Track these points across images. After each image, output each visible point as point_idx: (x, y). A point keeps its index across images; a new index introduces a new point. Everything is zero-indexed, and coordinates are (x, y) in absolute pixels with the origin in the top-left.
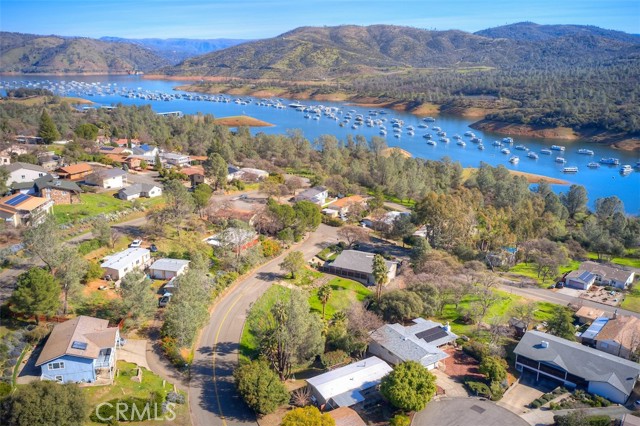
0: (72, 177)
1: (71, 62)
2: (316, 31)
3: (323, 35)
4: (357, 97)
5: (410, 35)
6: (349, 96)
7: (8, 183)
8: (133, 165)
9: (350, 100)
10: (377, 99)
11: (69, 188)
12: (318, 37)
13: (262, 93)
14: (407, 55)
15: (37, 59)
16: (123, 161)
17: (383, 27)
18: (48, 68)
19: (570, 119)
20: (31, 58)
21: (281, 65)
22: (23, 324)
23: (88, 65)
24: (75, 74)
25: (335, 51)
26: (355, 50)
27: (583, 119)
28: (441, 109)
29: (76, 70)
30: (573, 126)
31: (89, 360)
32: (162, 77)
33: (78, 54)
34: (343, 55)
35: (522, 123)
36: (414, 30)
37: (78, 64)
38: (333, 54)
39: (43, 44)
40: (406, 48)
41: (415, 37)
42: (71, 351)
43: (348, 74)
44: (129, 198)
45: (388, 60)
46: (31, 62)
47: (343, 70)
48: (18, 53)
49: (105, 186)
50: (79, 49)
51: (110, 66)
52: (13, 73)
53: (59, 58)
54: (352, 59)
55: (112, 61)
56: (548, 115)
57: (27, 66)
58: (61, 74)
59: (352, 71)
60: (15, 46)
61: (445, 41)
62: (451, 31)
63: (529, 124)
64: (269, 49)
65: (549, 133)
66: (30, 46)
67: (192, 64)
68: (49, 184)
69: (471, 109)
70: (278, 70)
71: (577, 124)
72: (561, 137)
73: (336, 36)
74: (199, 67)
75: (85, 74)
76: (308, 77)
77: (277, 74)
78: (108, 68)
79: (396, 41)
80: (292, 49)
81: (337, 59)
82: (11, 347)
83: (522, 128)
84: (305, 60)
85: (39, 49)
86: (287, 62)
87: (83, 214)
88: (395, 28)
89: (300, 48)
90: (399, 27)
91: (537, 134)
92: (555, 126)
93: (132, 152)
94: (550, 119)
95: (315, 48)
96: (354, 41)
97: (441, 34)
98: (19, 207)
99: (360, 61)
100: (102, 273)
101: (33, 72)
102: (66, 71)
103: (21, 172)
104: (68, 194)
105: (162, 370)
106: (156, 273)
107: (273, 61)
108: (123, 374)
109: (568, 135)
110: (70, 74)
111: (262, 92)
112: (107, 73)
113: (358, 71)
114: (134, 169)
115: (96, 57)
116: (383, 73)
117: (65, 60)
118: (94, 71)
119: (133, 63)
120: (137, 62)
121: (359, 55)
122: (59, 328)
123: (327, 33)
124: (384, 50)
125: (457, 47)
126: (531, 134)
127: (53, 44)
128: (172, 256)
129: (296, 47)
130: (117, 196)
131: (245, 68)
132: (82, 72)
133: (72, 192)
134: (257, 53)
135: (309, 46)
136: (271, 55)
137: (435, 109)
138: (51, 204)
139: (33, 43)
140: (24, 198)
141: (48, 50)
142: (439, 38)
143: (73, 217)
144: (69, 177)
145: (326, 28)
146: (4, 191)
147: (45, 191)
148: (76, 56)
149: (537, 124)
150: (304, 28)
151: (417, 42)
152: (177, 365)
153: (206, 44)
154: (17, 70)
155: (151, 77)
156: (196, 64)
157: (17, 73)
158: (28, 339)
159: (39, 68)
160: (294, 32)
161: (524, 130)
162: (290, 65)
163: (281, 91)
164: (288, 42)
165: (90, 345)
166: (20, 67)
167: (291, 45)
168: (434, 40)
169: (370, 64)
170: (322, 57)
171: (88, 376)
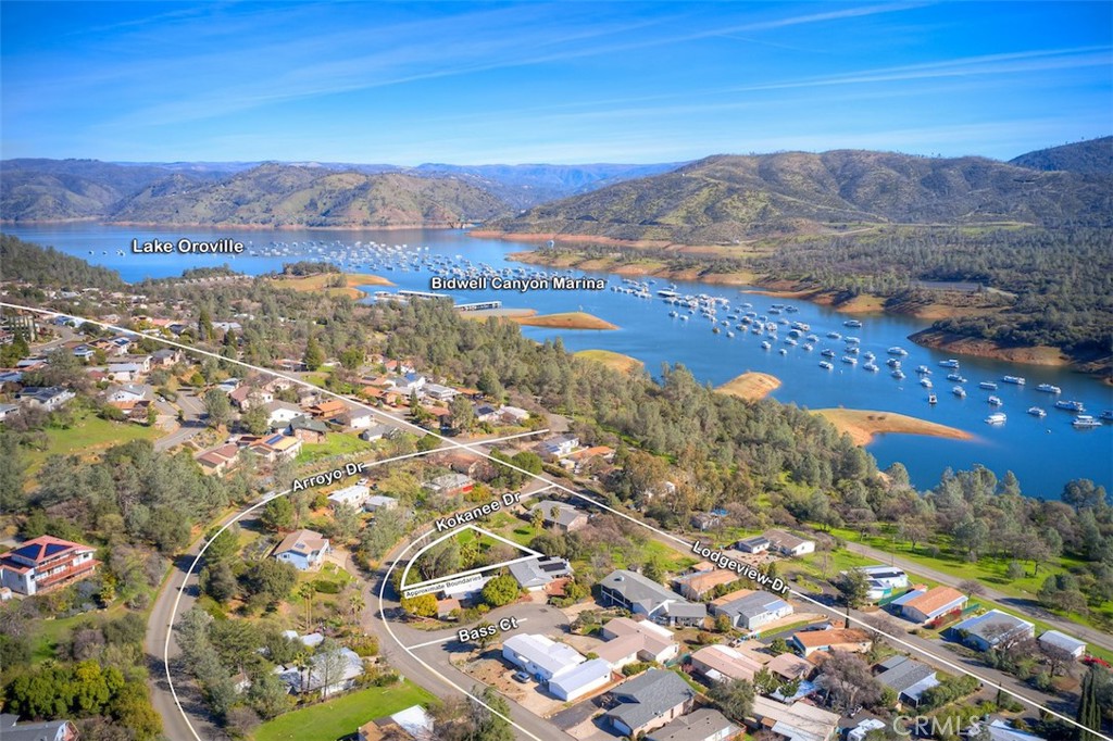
0: (326, 415)
1: (373, 211)
2: (736, 161)
3: (747, 169)
4: (768, 280)
5: (894, 168)
6: (757, 276)
7: (270, 422)
8: (388, 401)
9: (757, 285)
10: (796, 283)
11: (319, 429)
12: (739, 172)
13: (629, 270)
14: (885, 200)
15: (326, 208)
16: (380, 396)
17: (848, 153)
18: (342, 220)
19: (1058, 334)
20: (320, 205)
21: (673, 219)
22: (269, 532)
23: (396, 214)
24: (377, 227)
25: (761, 195)
26: (795, 194)
27: (1079, 334)
28: (887, 305)
29: (380, 223)
30: (1061, 345)
31: (305, 555)
32: (497, 233)
33: (383, 199)
34: (774, 202)
35: (983, 337)
36: (902, 157)
37: (382, 213)
38: (760, 200)
39: (337, 183)
40: (884, 189)
41: (902, 170)
42: (294, 548)
43: (777, 234)
44: (371, 439)
45: (851, 209)
46: (319, 210)
47: (771, 227)
48: (304, 197)
49: (353, 426)
50: (384, 191)
51: (426, 215)
52: (295, 226)
53: (356, 204)
54: (790, 207)
55: (430, 208)
56: (1025, 327)
57: (315, 217)
58: (357, 229)
59: (784, 229)
60: (300, 188)
61: (954, 177)
62: (966, 159)
63: (993, 339)
64: (658, 191)
65: (1020, 355)
66: (321, 187)
67: (543, 214)
68: (302, 425)
69: (932, 306)
70: (669, 227)
71: (1068, 342)
72: (1038, 362)
73: (767, 170)
74: (552, 219)
75: (390, 228)
76: (713, 239)
77: (666, 232)
78: (422, 219)
79: (866, 178)
80: (693, 192)
81: (765, 208)
82: (261, 545)
83: (981, 345)
84: (713, 212)
85: (331, 192)
86: (683, 213)
87: (326, 453)
88: (868, 154)
89: (706, 191)
90: (876, 153)
91: (1002, 355)
92: (1032, 344)
93: (394, 383)
94: (1025, 333)
95: (731, 191)
96: (798, 178)
97: (949, 163)
98: (275, 446)
99: (801, 212)
100: (327, 503)
101: (321, 225)
102: (366, 223)
103: (281, 411)
104: (316, 434)
105: (354, 571)
106: (370, 507)
107: (661, 213)
108: (326, 568)
109: (1050, 359)
110: (371, 228)
111: (630, 267)
112: (420, 227)
113: (794, 229)
114: (389, 404)
115: (408, 202)
116: (836, 233)
117: (364, 208)
118: (403, 223)
119: (460, 209)
120: (465, 208)
121: (801, 202)
122: (290, 536)
123: (754, 165)
124: (846, 192)
125: (975, 186)
126: (993, 354)
127: (351, 182)
128: (386, 494)
129: (700, 189)
130: (361, 436)
131: (620, 221)
132: (387, 224)
133: (320, 433)
134: (640, 198)
135: (721, 187)
136: (661, 202)
137: (876, 304)
138: (299, 444)
139: (323, 183)
140: (279, 439)
141: (343, 192)
142: (945, 170)
143: (317, 455)
144: (322, 414)
145: (753, 156)
146: (265, 429)
147: (298, 431)
148: (380, 202)
149: (1005, 341)
150: (718, 157)
151: (904, 178)
152: (365, 569)
153: (576, 172)
154: (300, 222)
155: (481, 233)
156: (549, 214)
157: (301, 227)
158: (271, 541)
159: (329, 220)
160: (700, 163)
161: (985, 349)
162: (687, 220)
163: (658, 265)
164: (689, 180)
165: (307, 546)
166: (305, 217)
167: (693, 186)
168: (935, 175)
169: (818, 217)
170: (740, 205)
171: (304, 565)
